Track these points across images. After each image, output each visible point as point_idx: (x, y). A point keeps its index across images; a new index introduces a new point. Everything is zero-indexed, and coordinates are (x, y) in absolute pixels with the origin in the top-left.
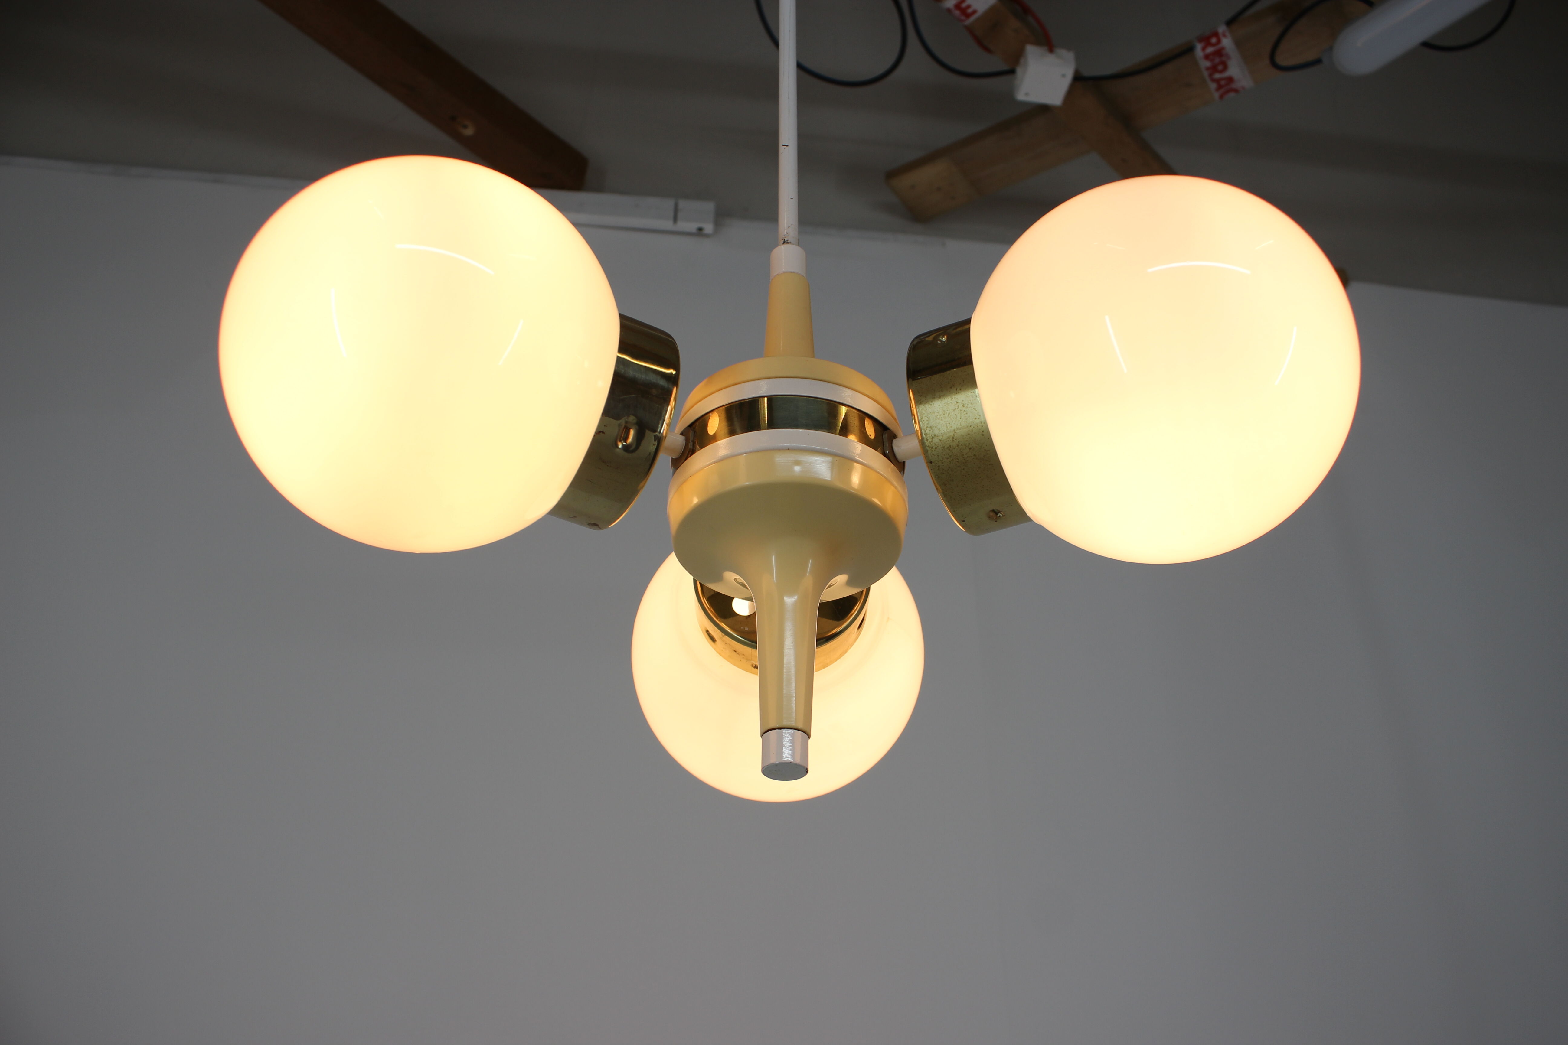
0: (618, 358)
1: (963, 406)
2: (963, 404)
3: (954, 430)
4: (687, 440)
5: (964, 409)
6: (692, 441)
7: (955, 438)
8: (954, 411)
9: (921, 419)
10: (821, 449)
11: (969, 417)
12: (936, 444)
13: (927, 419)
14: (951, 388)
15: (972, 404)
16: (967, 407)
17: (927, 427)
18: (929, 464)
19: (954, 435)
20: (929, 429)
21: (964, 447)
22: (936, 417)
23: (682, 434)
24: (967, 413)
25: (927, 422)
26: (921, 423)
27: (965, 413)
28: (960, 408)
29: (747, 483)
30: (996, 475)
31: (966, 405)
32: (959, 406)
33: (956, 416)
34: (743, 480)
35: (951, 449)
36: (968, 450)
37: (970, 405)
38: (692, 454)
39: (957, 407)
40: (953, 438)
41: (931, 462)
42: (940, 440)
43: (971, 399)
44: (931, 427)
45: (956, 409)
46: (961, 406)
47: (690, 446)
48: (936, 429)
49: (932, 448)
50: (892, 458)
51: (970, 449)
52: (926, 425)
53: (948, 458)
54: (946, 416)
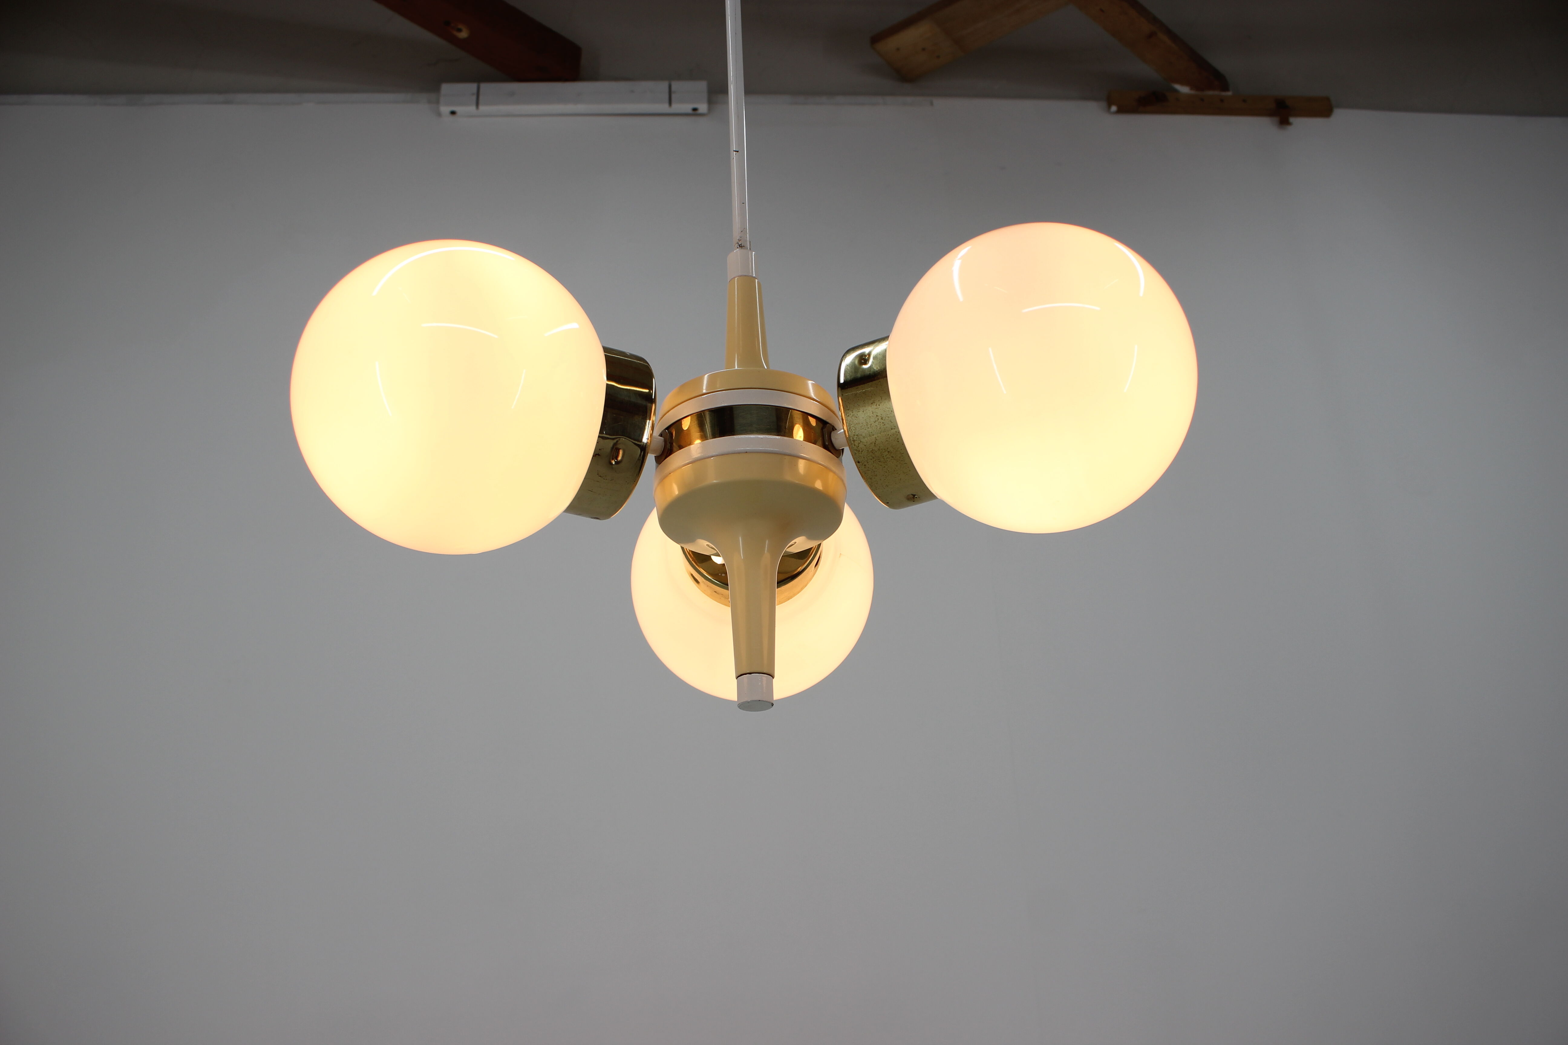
0: (607, 384)
3: (876, 438)
4: (665, 441)
5: (882, 421)
6: (669, 443)
8: (875, 422)
9: (850, 428)
10: (772, 450)
11: (887, 427)
12: (861, 448)
13: (854, 429)
14: (872, 404)
15: (888, 417)
16: (885, 420)
17: (854, 435)
18: (857, 463)
19: (876, 441)
20: (856, 436)
21: (884, 451)
22: (861, 427)
23: (661, 435)
24: (885, 425)
26: (849, 432)
27: (883, 424)
29: (715, 481)
30: (910, 471)
31: (884, 418)
34: (712, 478)
35: (874, 452)
36: (887, 453)
37: (887, 418)
38: (670, 454)
39: (877, 420)
40: (875, 444)
41: (859, 462)
42: (865, 446)
43: (888, 413)
44: (857, 435)
46: (880, 418)
47: (668, 446)
48: (861, 437)
49: (859, 451)
50: (831, 448)
51: (888, 452)
52: (853, 433)
53: (872, 459)
54: (869, 426)
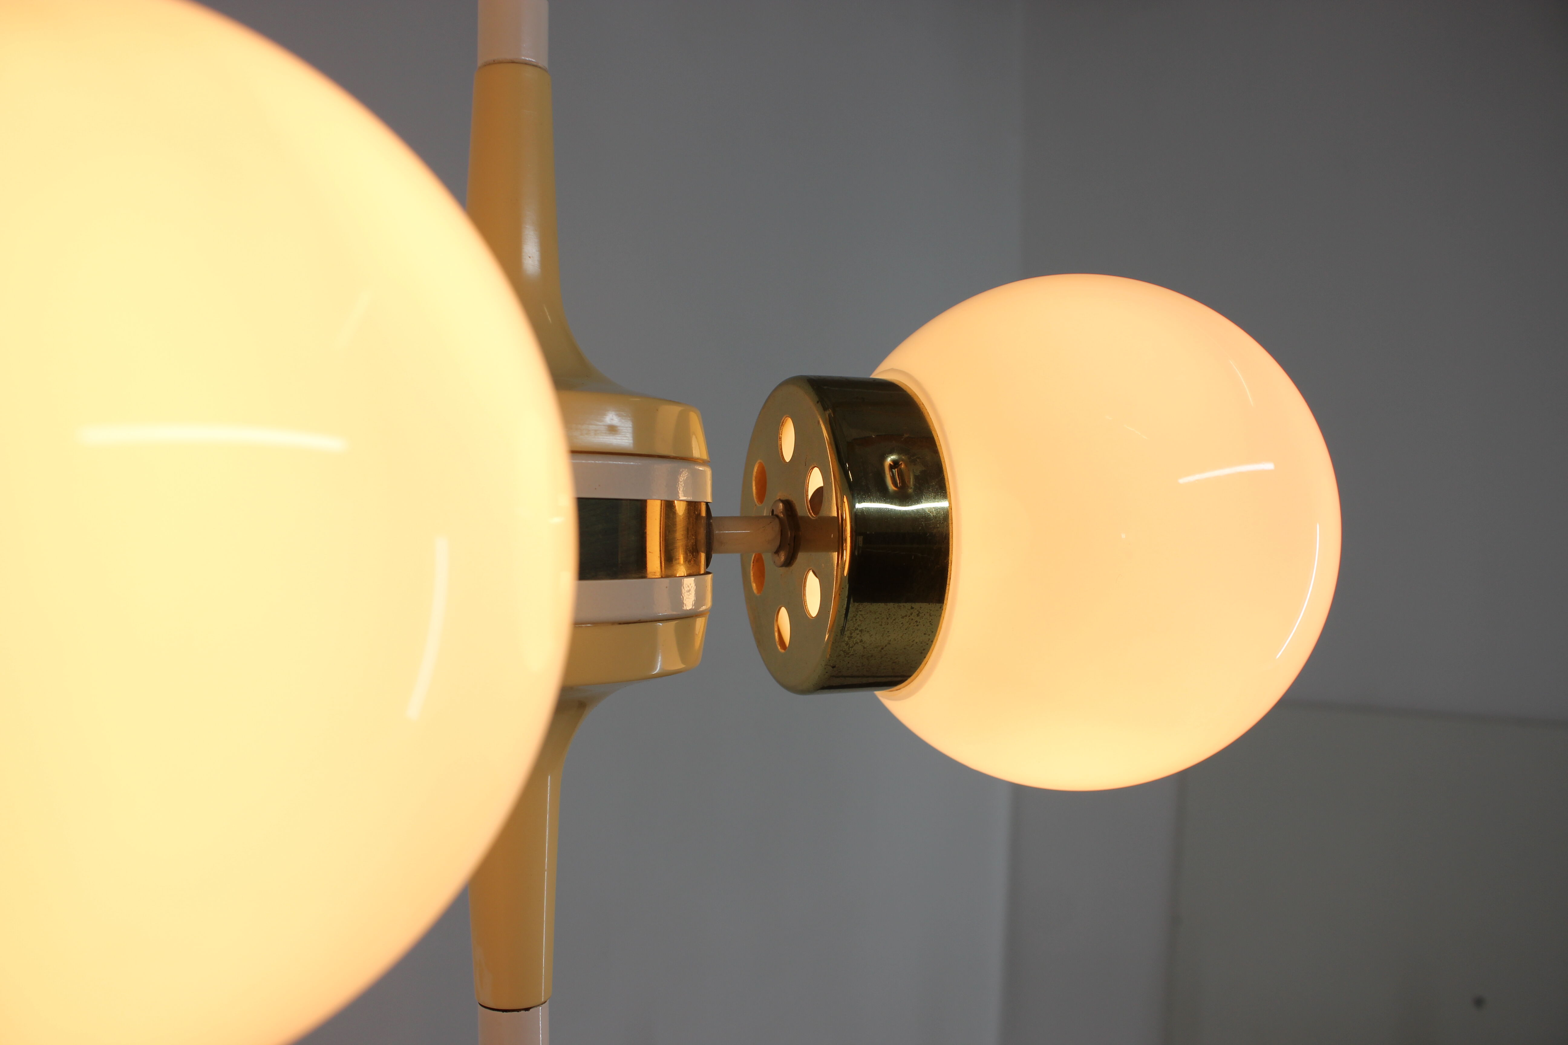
1: (918, 615)
2: (919, 612)
7: (884, 649)
8: (903, 617)
19: (886, 646)
24: (918, 625)
25: (859, 623)
27: (915, 624)
28: (912, 617)
32: (911, 614)
33: (901, 625)
42: (864, 648)
45: (906, 616)
